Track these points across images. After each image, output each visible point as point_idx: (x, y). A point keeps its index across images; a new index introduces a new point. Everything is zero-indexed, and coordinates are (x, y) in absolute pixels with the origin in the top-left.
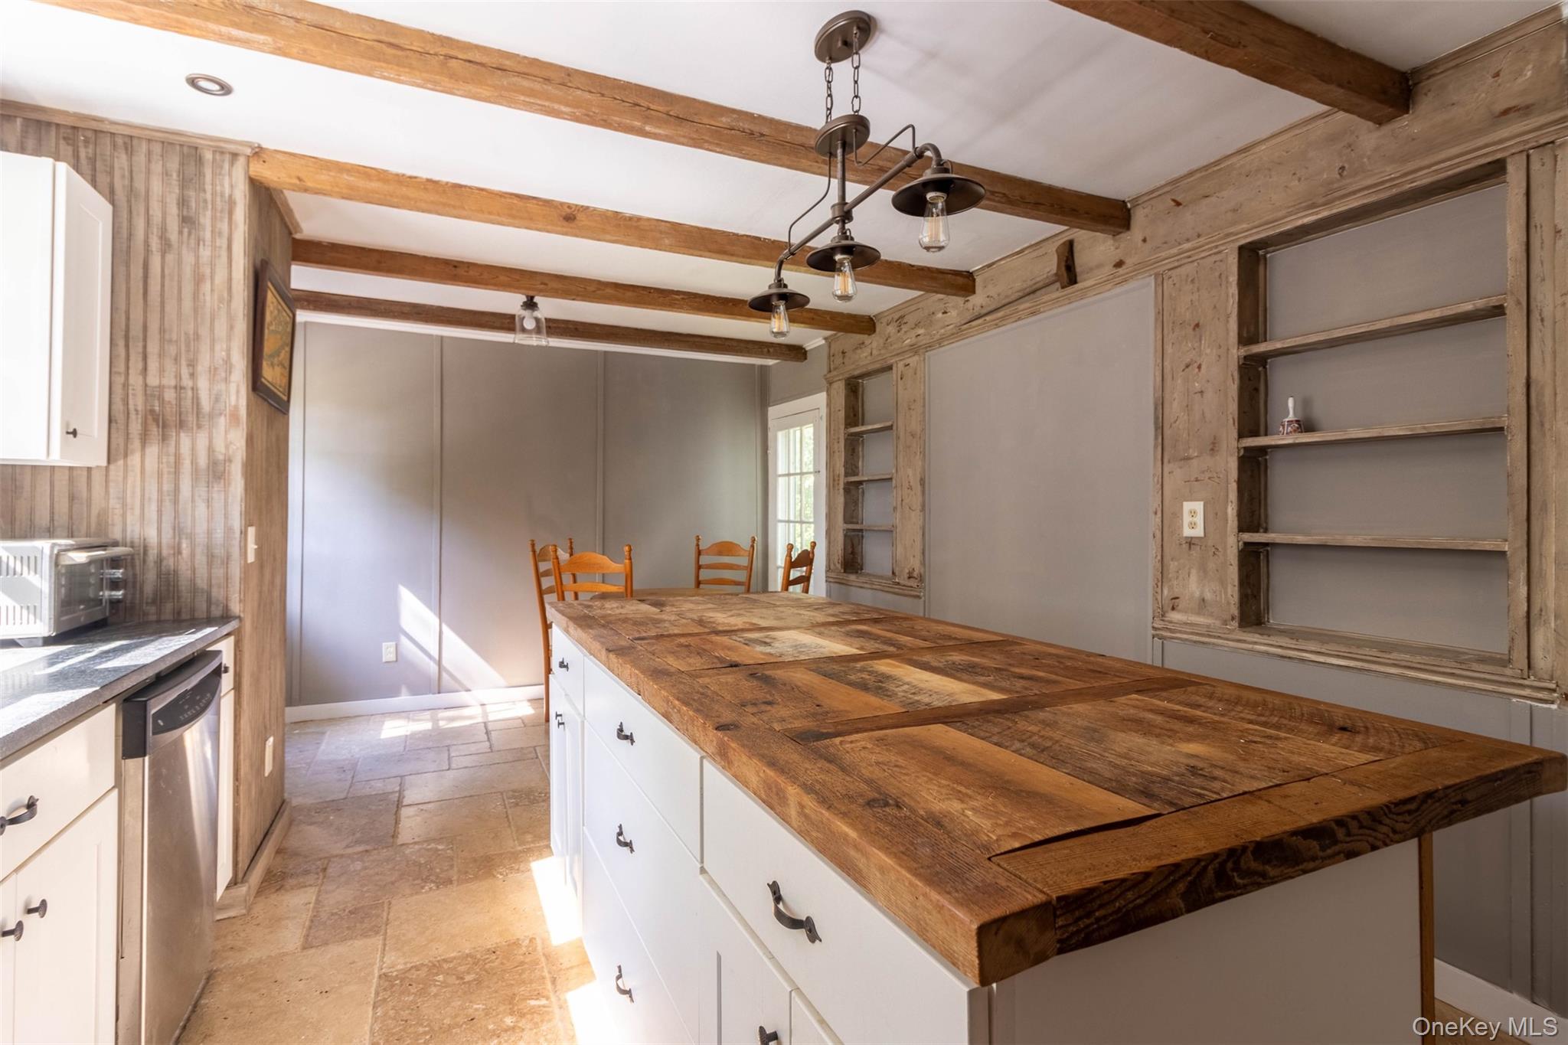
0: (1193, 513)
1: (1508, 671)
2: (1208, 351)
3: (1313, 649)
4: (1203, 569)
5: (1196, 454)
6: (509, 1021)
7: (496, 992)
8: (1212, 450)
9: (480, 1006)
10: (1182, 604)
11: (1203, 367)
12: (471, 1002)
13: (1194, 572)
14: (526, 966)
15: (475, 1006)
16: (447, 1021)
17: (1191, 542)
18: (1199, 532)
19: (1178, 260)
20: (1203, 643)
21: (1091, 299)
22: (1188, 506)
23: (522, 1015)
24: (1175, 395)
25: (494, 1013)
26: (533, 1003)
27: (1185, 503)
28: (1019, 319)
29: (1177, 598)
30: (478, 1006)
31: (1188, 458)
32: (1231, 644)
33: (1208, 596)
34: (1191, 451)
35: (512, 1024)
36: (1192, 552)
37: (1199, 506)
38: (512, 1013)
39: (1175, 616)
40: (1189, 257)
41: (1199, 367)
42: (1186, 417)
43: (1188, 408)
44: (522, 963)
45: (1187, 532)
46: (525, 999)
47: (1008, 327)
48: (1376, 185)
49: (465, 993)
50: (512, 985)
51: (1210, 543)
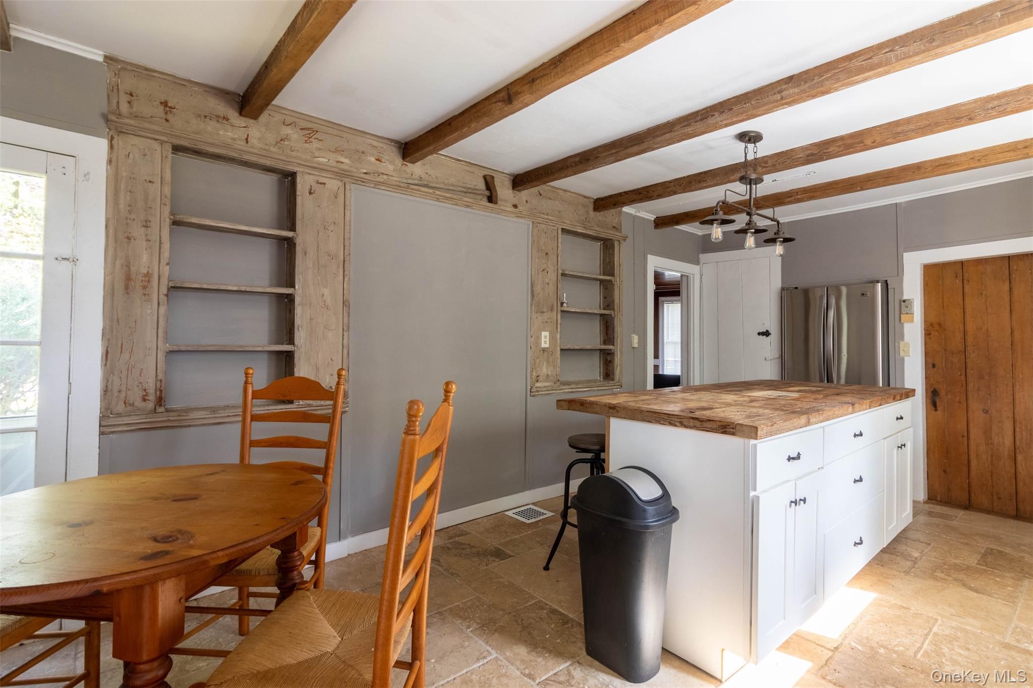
0: (545, 337)
1: (614, 382)
2: (550, 266)
3: (580, 387)
4: (548, 362)
5: (546, 311)
6: (882, 651)
7: (878, 667)
8: (551, 310)
9: (894, 668)
10: (541, 378)
11: (549, 273)
12: (899, 674)
13: (545, 363)
14: (845, 665)
15: (898, 670)
16: (922, 676)
17: (544, 350)
18: (547, 345)
19: (543, 221)
20: (549, 394)
21: (502, 217)
22: (544, 334)
23: (872, 648)
24: (539, 282)
25: (888, 660)
26: (860, 648)
27: (543, 333)
28: (457, 205)
29: (538, 376)
30: (896, 669)
31: (543, 312)
32: (558, 391)
33: (549, 373)
34: (544, 309)
35: (881, 648)
36: (544, 354)
37: (547, 334)
38: (877, 653)
39: (538, 385)
40: (547, 222)
41: (547, 272)
42: (543, 294)
43: (543, 289)
44: (846, 669)
45: (543, 345)
46: (863, 652)
47: (446, 205)
48: (597, 231)
49: (900, 681)
50: (864, 663)
51: (551, 350)
